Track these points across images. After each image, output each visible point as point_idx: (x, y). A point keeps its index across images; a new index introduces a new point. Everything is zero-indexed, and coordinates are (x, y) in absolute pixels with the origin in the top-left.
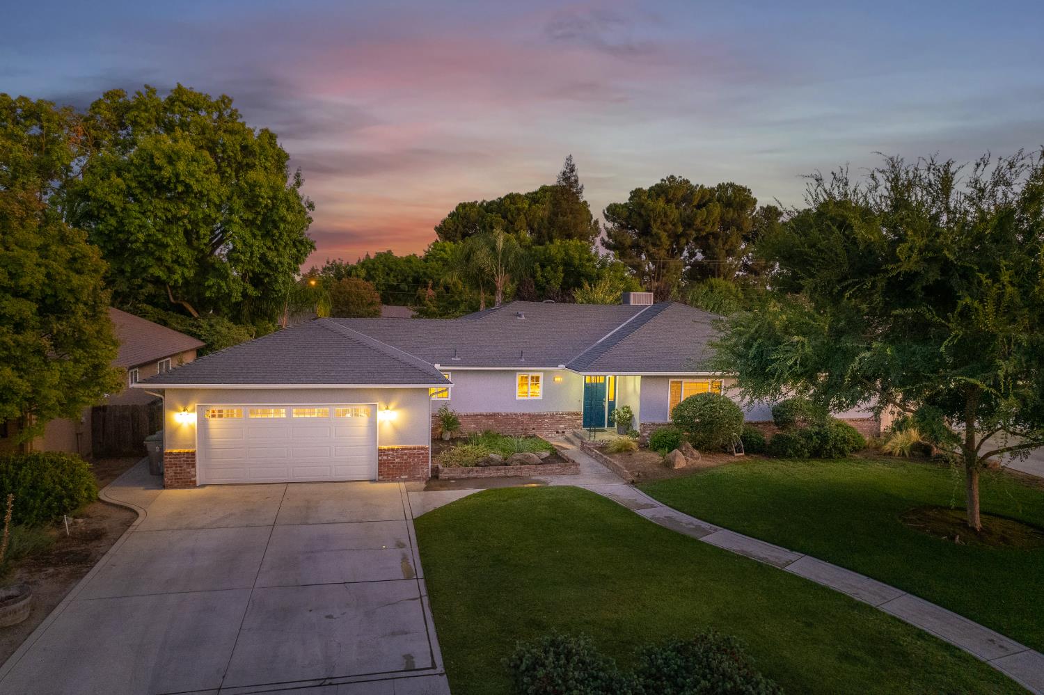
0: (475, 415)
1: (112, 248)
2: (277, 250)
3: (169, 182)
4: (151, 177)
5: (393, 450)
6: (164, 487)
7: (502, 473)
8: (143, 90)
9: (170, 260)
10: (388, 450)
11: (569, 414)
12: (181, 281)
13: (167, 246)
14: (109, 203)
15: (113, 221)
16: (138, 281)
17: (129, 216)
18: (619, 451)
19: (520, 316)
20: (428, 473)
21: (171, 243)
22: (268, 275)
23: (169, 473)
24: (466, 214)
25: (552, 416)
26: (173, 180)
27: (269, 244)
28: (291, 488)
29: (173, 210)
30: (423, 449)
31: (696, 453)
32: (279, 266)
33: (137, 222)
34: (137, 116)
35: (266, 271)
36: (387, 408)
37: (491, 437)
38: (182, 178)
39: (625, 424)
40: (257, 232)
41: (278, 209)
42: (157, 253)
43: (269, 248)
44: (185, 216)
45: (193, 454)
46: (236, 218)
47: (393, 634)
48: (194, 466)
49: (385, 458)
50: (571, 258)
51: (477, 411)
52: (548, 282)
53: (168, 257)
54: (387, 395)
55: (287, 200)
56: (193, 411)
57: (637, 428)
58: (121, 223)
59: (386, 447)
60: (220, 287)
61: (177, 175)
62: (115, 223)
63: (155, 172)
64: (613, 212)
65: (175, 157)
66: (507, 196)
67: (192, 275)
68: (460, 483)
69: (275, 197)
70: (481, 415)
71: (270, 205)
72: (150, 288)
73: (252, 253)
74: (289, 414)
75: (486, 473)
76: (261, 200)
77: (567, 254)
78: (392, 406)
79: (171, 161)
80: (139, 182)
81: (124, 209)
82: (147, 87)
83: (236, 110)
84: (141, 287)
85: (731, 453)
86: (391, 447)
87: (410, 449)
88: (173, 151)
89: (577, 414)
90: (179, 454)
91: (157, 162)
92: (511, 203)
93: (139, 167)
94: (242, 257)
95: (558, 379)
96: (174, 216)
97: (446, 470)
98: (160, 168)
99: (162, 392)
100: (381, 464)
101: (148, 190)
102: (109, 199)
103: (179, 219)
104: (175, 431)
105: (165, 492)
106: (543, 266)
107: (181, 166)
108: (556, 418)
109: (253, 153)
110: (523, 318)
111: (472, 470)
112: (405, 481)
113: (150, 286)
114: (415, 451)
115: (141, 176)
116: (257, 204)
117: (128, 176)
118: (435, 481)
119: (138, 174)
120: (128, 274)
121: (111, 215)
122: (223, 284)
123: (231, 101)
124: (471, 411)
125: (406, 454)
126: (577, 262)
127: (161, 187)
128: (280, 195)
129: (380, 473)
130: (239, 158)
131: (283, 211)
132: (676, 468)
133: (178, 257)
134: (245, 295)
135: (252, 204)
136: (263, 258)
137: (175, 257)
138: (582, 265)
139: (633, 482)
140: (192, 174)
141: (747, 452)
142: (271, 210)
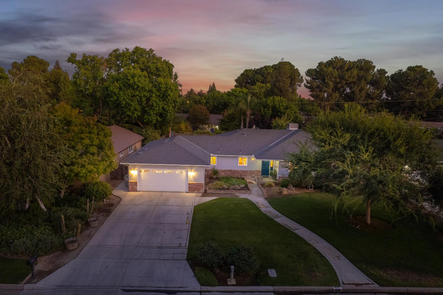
0: (224, 170)
1: (115, 105)
2: (168, 105)
3: (132, 84)
4: (127, 83)
5: (193, 184)
6: (129, 191)
7: (226, 192)
8: (125, 50)
9: (133, 109)
10: (191, 184)
11: (256, 171)
12: (136, 117)
13: (132, 105)
14: (114, 92)
15: (115, 98)
16: (123, 116)
17: (120, 96)
18: (268, 186)
19: (244, 135)
20: (203, 191)
21: (133, 105)
22: (164, 114)
23: (130, 187)
24: (247, 74)
25: (250, 171)
26: (134, 84)
27: (165, 103)
28: (164, 193)
29: (134, 93)
30: (202, 184)
31: (293, 188)
32: (168, 111)
33: (123, 98)
34: (123, 59)
35: (164, 112)
36: (191, 171)
37: (227, 179)
38: (136, 83)
39: (274, 176)
40: (161, 99)
41: (168, 92)
42: (129, 107)
43: (165, 104)
44: (137, 95)
45: (136, 182)
46: (154, 95)
47: (179, 238)
48: (137, 186)
49: (190, 186)
50: (276, 105)
51: (225, 169)
52: (265, 114)
53: (132, 109)
54: (191, 168)
55: (171, 88)
56: (136, 170)
57: (277, 178)
58: (118, 97)
59: (191, 183)
60: (149, 118)
61: (135, 83)
62: (116, 98)
63: (128, 81)
64: (309, 72)
65: (134, 76)
66: (264, 67)
67: (140, 114)
68: (213, 195)
69: (167, 87)
70: (226, 170)
71: (165, 90)
72: (127, 119)
73: (159, 107)
74: (163, 172)
75: (221, 192)
76: (162, 89)
77: (274, 103)
78: (192, 171)
79: (133, 77)
80: (123, 84)
81: (119, 93)
82: (126, 48)
83: (155, 54)
84: (124, 118)
85: (308, 189)
86: (192, 183)
87: (198, 184)
88: (133, 74)
89: (259, 171)
90: (133, 182)
91: (128, 78)
92: (265, 70)
93: (123, 79)
94: (156, 108)
95: (253, 159)
96: (134, 95)
97: (209, 190)
98: (129, 80)
99: (128, 165)
100: (189, 187)
101: (126, 87)
102: (114, 90)
103: (136, 96)
104: (131, 176)
105: (130, 193)
106: (264, 108)
107: (136, 79)
108: (251, 173)
109: (160, 71)
110: (246, 135)
111: (217, 191)
112: (196, 193)
113: (127, 118)
114: (199, 184)
115: (124, 82)
116: (161, 90)
117: (119, 82)
118: (205, 194)
119: (123, 82)
120: (120, 114)
121: (115, 95)
122: (150, 118)
123: (153, 51)
124: (223, 169)
125: (197, 185)
126: (277, 107)
127: (130, 86)
128: (168, 87)
129: (189, 190)
130: (155, 72)
131: (169, 92)
132: (283, 194)
133: (135, 108)
134: (157, 120)
135: (159, 90)
136: (163, 108)
137: (134, 108)
139: (266, 198)
140: (139, 81)
141: (315, 188)
142: (165, 92)
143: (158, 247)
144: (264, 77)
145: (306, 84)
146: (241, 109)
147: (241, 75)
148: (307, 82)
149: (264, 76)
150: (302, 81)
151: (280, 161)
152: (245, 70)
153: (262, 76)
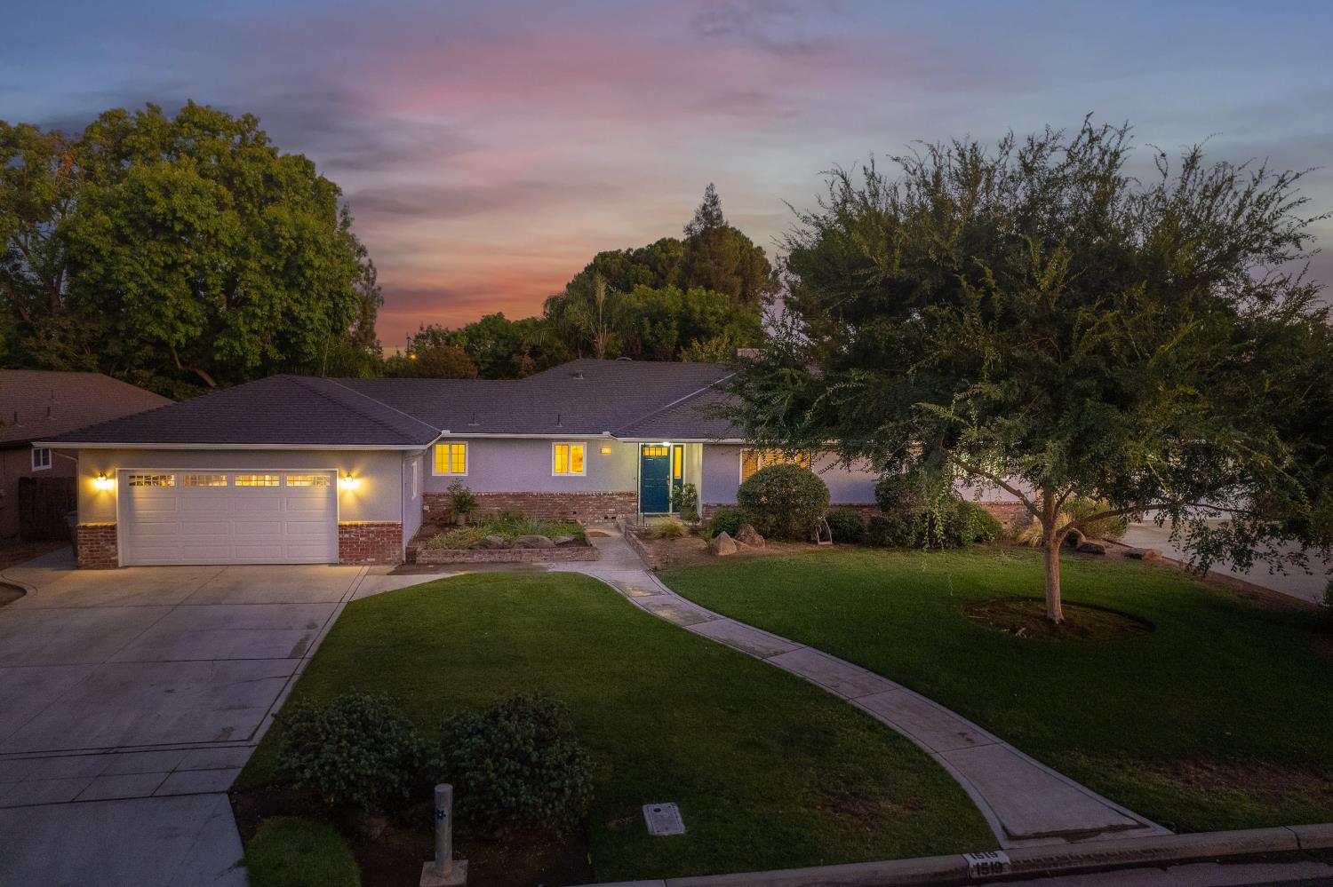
0: (499, 495)
1: (102, 302)
2: (309, 304)
3: (164, 220)
4: (142, 214)
5: (356, 526)
6: (78, 568)
7: (496, 557)
8: (145, 110)
9: (171, 315)
10: (351, 526)
11: (620, 494)
12: (183, 341)
13: (165, 298)
14: (93, 246)
15: (99, 269)
16: (134, 342)
17: (118, 262)
18: (663, 536)
19: (577, 375)
20: (401, 554)
21: (169, 295)
22: (295, 334)
23: (84, 550)
24: (605, 266)
25: (599, 496)
26: (169, 217)
27: (297, 295)
28: (230, 571)
29: (174, 254)
30: (394, 525)
31: (759, 538)
32: (308, 322)
33: (127, 269)
34: (135, 141)
35: (292, 329)
36: (348, 476)
37: (510, 519)
38: (179, 214)
39: (685, 504)
40: (278, 280)
41: (304, 252)
42: (155, 307)
43: (296, 301)
44: (188, 262)
45: (113, 528)
46: (252, 264)
47: (230, 708)
48: (114, 543)
49: (347, 536)
50: (691, 311)
51: (503, 490)
52: (659, 341)
53: (170, 313)
54: (349, 460)
55: (316, 242)
56: (113, 476)
57: (700, 512)
58: (108, 270)
59: (348, 523)
60: (233, 349)
61: (174, 211)
62: (102, 271)
63: (148, 207)
65: (171, 189)
67: (199, 333)
68: (438, 566)
69: (300, 237)
70: (507, 495)
71: (295, 247)
72: (148, 350)
73: (272, 306)
74: (231, 482)
75: (476, 558)
76: (281, 240)
77: (685, 306)
78: (354, 474)
79: (167, 193)
80: (131, 221)
81: (112, 253)
82: (149, 105)
83: (264, 133)
84: (138, 349)
85: (815, 542)
86: (354, 522)
87: (378, 526)
88: (169, 182)
89: (631, 495)
90: (96, 527)
91: (149, 195)
92: (663, 251)
93: (129, 202)
94: (258, 311)
95: (606, 450)
96: (175, 262)
97: (424, 553)
98: (154, 203)
99: (75, 452)
100: (342, 542)
101: (141, 230)
102: (93, 241)
103: (182, 265)
104: (93, 499)
105: (76, 572)
106: (653, 322)
107: (178, 200)
108: (603, 501)
109: (279, 186)
110: (582, 377)
111: (457, 553)
112: (372, 564)
113: (148, 348)
114: (384, 529)
115: (132, 212)
116: (278, 246)
117: (117, 212)
118: (410, 563)
119: (129, 209)
120: (122, 334)
121: (98, 261)
122: (236, 344)
123: (255, 121)
124: (494, 490)
125: (372, 532)
126: (697, 316)
127: (159, 227)
128: (307, 235)
129: (341, 555)
130: (262, 190)
131: (310, 254)
132: (721, 554)
133: (182, 312)
134: (264, 355)
135: (272, 247)
136: (287, 313)
137: (178, 312)
138: (704, 320)
139: (655, 569)
140: (192, 209)
141: (836, 540)
142: (295, 253)
143: (102, 751)
144: (658, 273)
145: (789, 295)
146: (576, 329)
147: (586, 269)
148: (793, 290)
149: (660, 269)
150: (777, 286)
151: (705, 445)
152: (600, 254)
153: (654, 269)
